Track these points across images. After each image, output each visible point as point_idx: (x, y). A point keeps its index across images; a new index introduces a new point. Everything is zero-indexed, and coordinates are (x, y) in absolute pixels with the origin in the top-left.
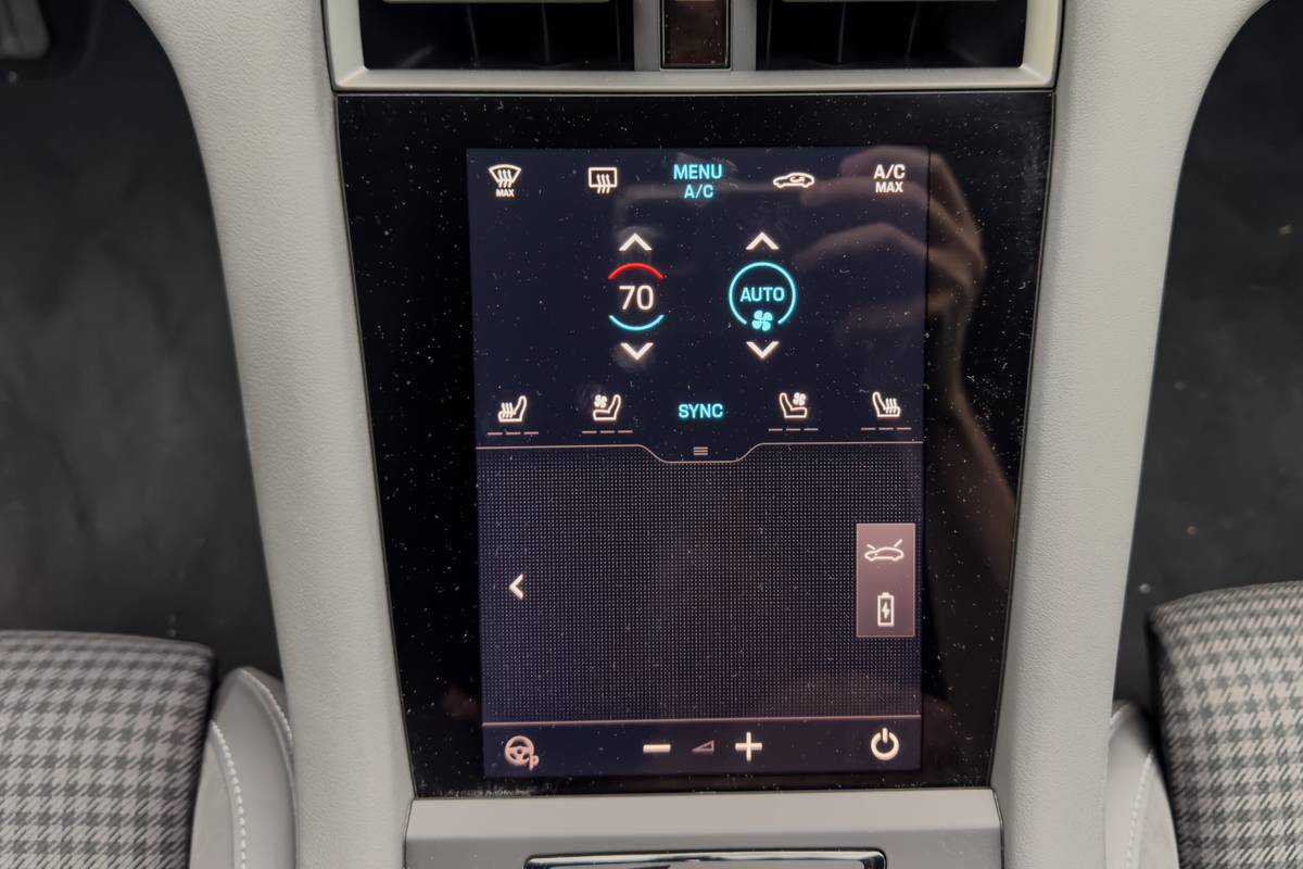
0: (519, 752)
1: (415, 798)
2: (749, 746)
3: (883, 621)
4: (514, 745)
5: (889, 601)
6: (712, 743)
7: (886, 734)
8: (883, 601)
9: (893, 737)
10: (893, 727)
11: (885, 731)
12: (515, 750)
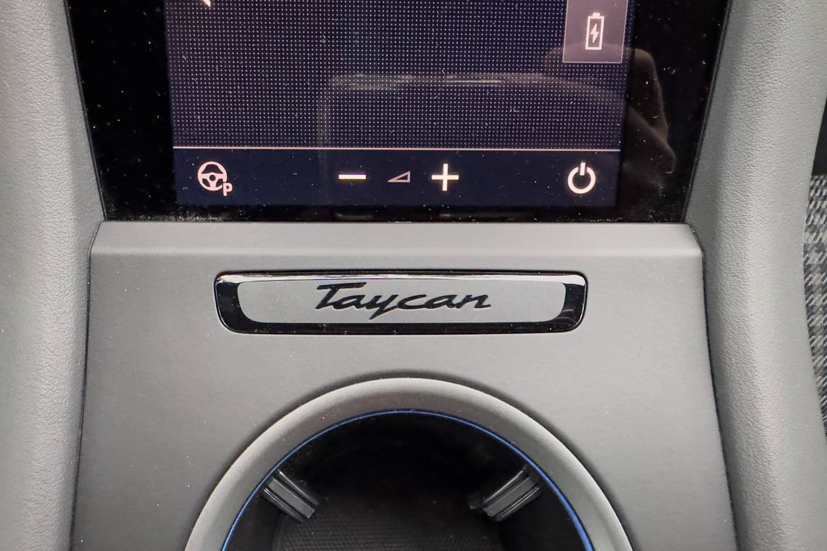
0: (212, 178)
1: (105, 220)
2: (445, 177)
3: (591, 44)
4: (206, 171)
5: (598, 22)
6: (408, 173)
7: (582, 169)
8: (594, 22)
9: (591, 172)
10: (592, 161)
11: (583, 165)
12: (207, 176)
